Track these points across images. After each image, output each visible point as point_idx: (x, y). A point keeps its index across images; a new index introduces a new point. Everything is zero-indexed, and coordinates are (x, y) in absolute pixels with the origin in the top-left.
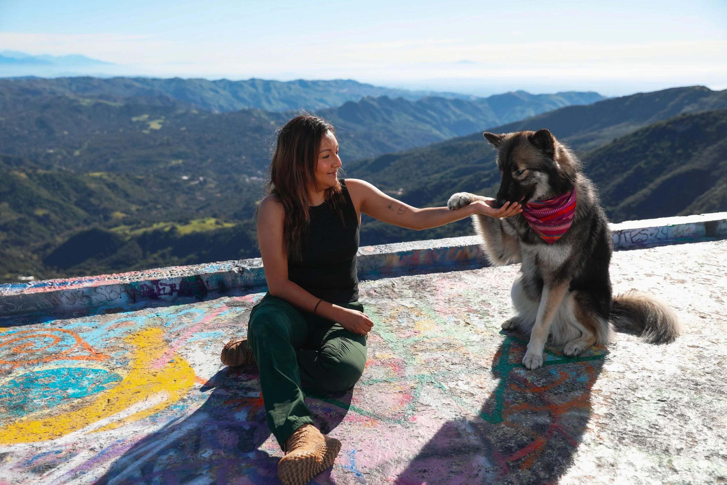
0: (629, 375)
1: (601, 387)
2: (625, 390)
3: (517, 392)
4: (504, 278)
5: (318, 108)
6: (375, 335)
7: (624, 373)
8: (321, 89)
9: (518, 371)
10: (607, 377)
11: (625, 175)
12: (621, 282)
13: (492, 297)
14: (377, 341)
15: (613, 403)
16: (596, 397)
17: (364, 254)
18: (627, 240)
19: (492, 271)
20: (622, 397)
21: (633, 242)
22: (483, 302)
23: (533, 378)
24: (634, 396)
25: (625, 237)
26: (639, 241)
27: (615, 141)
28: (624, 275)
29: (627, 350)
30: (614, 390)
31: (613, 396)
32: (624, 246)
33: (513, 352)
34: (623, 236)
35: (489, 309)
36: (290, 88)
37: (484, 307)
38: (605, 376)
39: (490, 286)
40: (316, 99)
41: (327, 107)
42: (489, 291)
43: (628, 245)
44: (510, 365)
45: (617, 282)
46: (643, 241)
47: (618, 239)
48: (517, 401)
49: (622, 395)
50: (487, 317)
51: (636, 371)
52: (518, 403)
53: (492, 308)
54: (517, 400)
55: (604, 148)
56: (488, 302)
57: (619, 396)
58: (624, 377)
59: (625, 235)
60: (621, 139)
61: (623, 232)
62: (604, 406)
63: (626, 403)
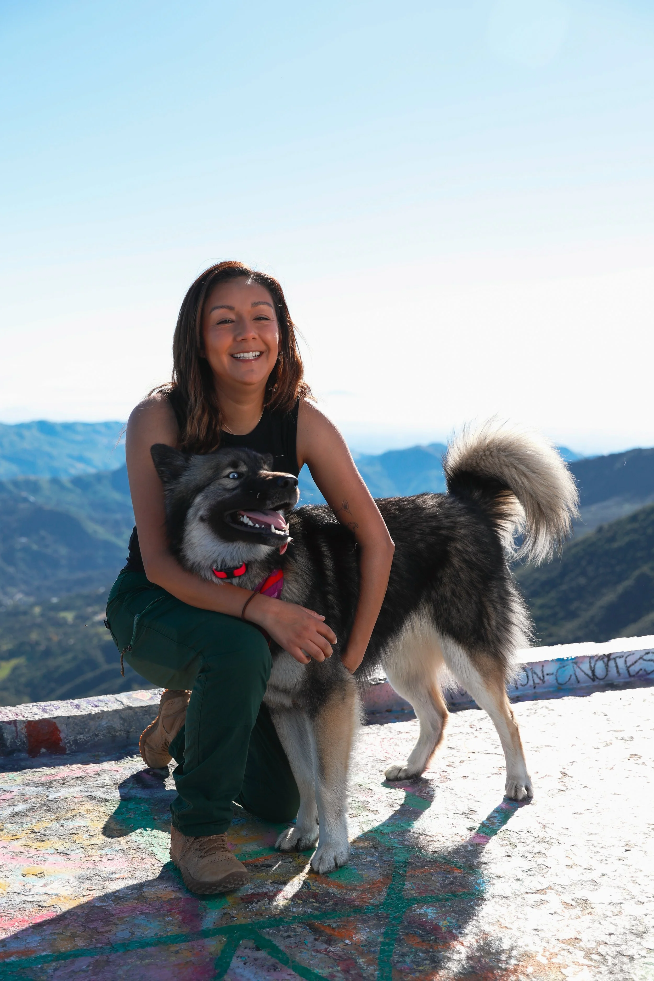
0: (630, 908)
1: (579, 933)
2: (624, 937)
3: (421, 950)
4: (399, 743)
5: (74, 472)
6: (145, 856)
7: (622, 905)
8: (79, 438)
9: (423, 911)
10: (590, 913)
11: (620, 588)
12: (611, 744)
13: (374, 777)
14: (149, 866)
15: (601, 962)
16: (571, 953)
17: (131, 705)
18: (621, 671)
19: (376, 731)
20: (618, 949)
21: (630, 676)
22: (358, 787)
23: (451, 923)
24: (641, 947)
25: (617, 667)
26: (641, 672)
27: (600, 530)
28: (616, 731)
29: (625, 862)
30: (606, 938)
31: (602, 949)
32: (615, 683)
33: (413, 876)
34: (612, 663)
35: (369, 799)
36: (21, 436)
37: (358, 795)
38: (587, 911)
39: (372, 758)
40: (70, 456)
41: (92, 471)
42: (370, 766)
43: (622, 680)
44: (407, 899)
45: (605, 744)
46: (649, 674)
47: (605, 670)
48: (420, 968)
49: (619, 946)
50: (366, 814)
51: (643, 901)
52: (420, 971)
53: (375, 797)
54: (419, 966)
55: (584, 542)
56: (368, 786)
57: (614, 949)
58: (621, 913)
59: (616, 663)
60: (611, 526)
61: (612, 657)
62: (585, 967)
63: (625, 959)
